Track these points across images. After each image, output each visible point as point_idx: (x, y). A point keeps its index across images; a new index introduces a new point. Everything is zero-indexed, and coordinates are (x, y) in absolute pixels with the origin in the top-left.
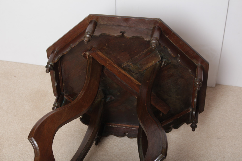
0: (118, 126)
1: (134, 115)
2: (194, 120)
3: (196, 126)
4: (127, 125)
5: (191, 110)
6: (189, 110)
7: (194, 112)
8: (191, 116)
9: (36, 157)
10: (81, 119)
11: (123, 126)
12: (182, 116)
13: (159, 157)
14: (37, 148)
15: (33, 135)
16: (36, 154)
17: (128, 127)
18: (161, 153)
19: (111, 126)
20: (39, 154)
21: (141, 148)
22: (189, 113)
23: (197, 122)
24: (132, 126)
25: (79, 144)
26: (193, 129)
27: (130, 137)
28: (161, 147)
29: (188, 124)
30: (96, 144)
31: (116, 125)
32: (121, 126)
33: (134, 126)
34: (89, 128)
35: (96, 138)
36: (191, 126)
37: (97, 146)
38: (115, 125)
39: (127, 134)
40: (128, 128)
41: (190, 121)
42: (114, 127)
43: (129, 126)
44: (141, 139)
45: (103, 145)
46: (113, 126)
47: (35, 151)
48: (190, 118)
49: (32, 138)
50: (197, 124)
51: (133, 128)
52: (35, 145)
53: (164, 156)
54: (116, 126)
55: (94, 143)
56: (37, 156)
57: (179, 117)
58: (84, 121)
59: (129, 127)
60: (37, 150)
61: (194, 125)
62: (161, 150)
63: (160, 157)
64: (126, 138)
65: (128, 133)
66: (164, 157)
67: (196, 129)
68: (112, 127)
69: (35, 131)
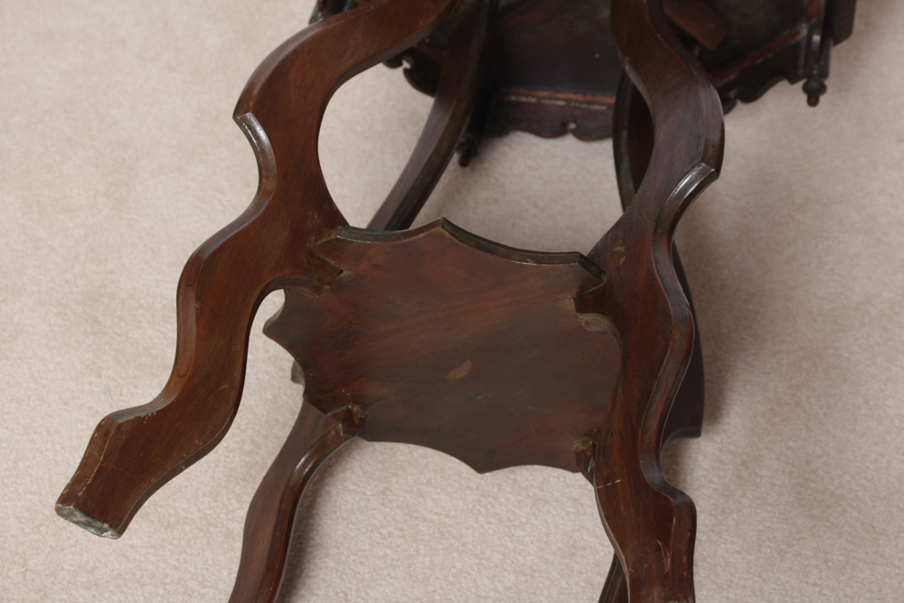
0: (539, 98)
1: (597, 56)
2: (816, 66)
3: (822, 89)
4: (572, 96)
5: (804, 32)
6: (798, 33)
7: (817, 38)
8: (803, 53)
9: (264, 180)
10: (406, 72)
11: (559, 99)
12: (770, 55)
13: (694, 173)
14: (267, 150)
15: (251, 104)
16: (263, 171)
17: (576, 101)
18: (703, 160)
19: (513, 98)
20: (275, 171)
21: (626, 164)
22: (798, 46)
23: (824, 73)
24: (589, 98)
25: (403, 164)
26: (813, 100)
27: (585, 135)
28: (703, 141)
29: (793, 81)
30: (464, 163)
31: (533, 96)
32: (550, 98)
33: (599, 98)
34: (436, 106)
35: (463, 140)
36: (806, 89)
37: (467, 169)
38: (527, 96)
39: (572, 126)
40: (575, 108)
41: (801, 72)
42: (525, 103)
43: (579, 97)
44: (625, 134)
45: (486, 165)
46: (524, 99)
47: (261, 160)
48: (802, 61)
49: (248, 114)
50: (828, 82)
51: (593, 103)
52: (258, 138)
53: (713, 170)
54: (534, 100)
55: (456, 158)
56: (267, 178)
57: (760, 60)
58: (420, 79)
59: (581, 103)
60: (265, 157)
61: (814, 85)
62: (701, 149)
63: (698, 174)
64: (569, 141)
65: (575, 122)
66: (713, 172)
67: (823, 99)
68: (519, 104)
69: (256, 92)
